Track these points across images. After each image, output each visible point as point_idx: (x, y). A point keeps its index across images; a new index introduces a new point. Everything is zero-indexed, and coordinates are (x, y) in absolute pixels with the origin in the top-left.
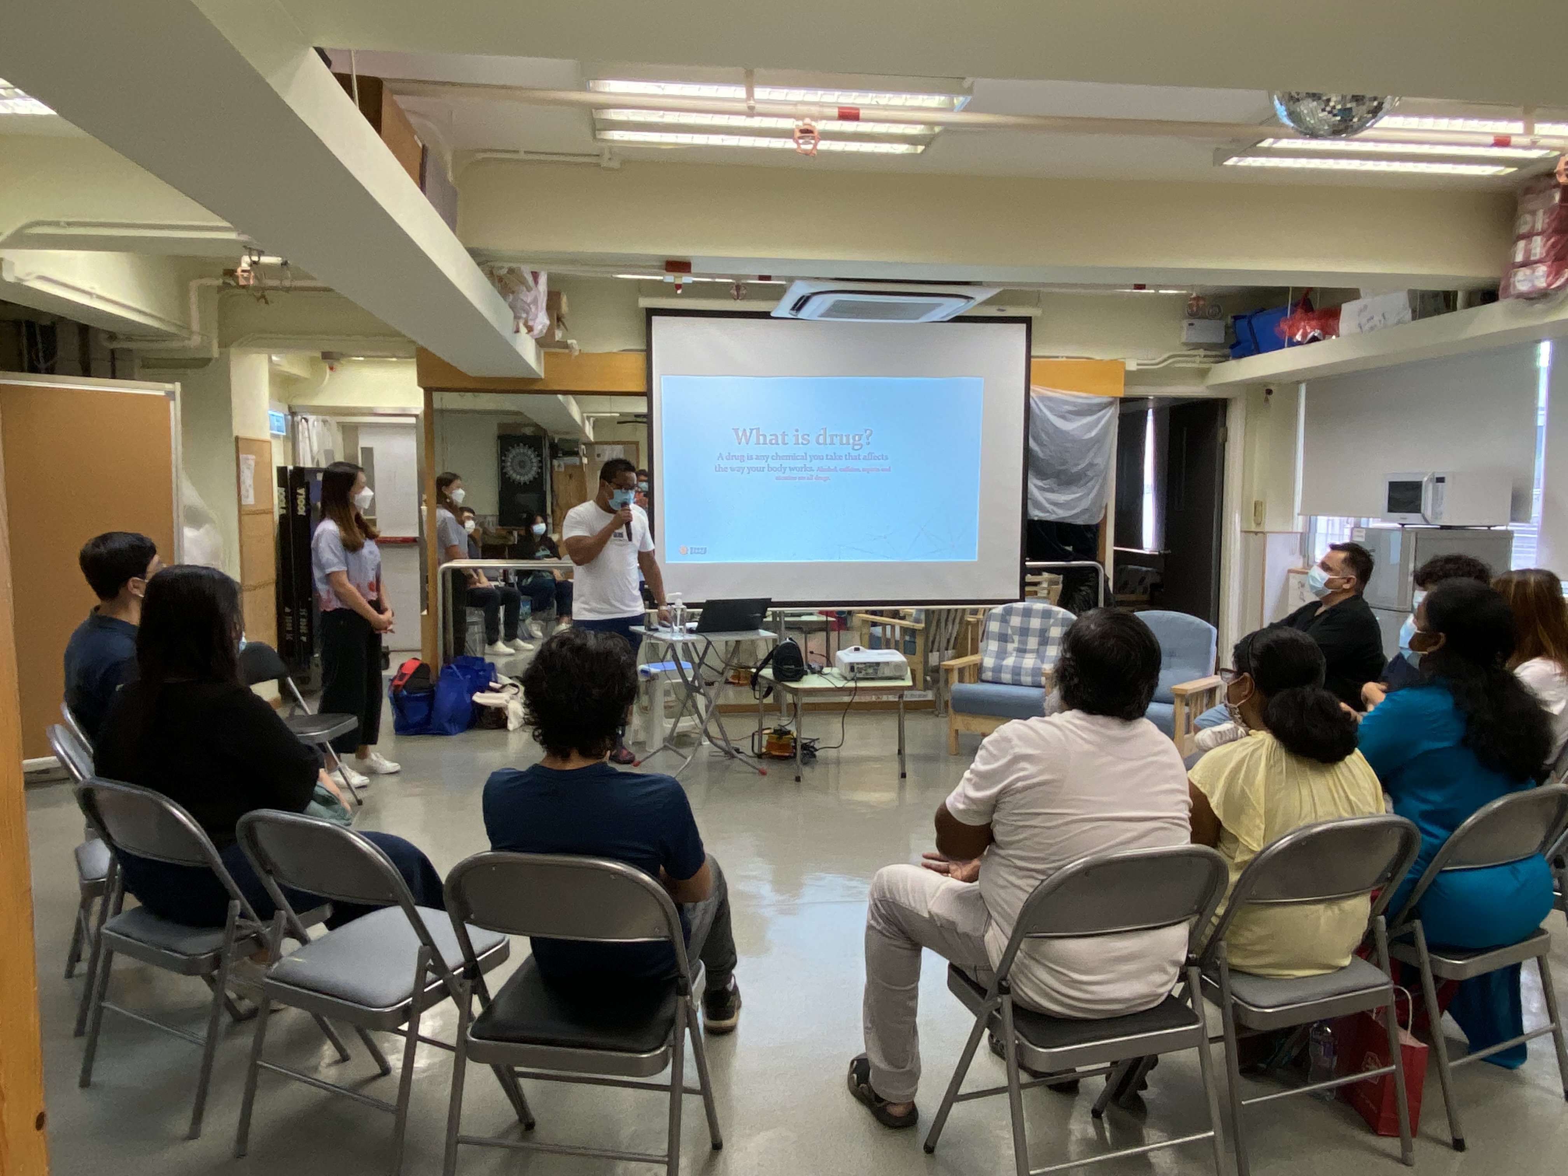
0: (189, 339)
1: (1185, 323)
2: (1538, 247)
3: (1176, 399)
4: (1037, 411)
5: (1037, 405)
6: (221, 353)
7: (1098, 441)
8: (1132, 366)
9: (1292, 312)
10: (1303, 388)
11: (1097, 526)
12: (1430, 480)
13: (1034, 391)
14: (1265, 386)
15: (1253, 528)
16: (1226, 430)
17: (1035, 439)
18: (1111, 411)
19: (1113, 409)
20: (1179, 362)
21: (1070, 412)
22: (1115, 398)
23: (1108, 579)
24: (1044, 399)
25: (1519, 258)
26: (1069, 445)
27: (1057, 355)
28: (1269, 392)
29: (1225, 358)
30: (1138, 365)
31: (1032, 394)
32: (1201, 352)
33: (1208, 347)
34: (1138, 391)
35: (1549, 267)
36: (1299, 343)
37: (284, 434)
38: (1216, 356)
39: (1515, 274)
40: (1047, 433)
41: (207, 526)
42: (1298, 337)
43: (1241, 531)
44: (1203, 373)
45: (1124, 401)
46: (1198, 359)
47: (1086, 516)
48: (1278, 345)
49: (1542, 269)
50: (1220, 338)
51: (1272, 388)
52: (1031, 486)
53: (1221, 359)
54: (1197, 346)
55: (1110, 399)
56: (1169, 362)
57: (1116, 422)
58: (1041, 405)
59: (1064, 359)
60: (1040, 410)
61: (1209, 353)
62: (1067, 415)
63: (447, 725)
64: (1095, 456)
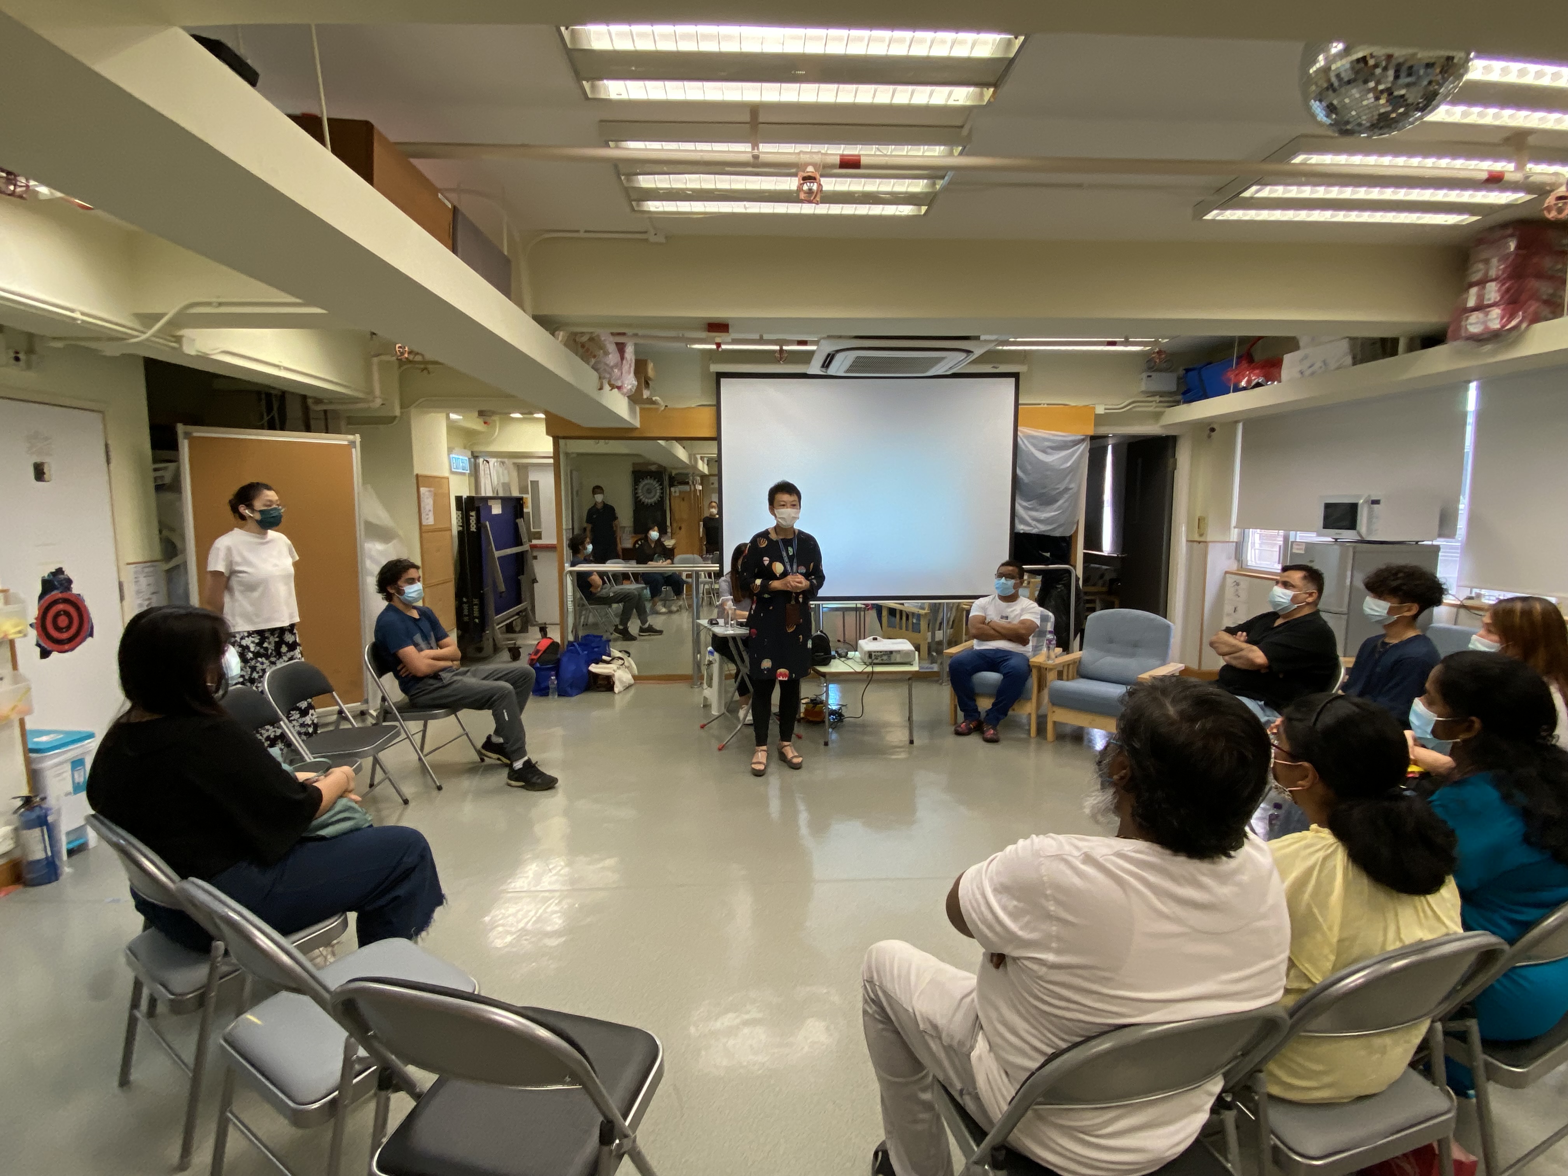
0: (373, 401)
1: (1144, 375)
2: (1493, 292)
3: (1134, 437)
4: (1023, 447)
5: (1023, 441)
6: (402, 413)
7: (1073, 470)
8: (1100, 410)
9: (1237, 364)
10: (1240, 427)
11: (1070, 537)
12: (1366, 502)
13: (1022, 432)
14: (1210, 425)
15: (1197, 538)
16: (1176, 460)
17: (1020, 468)
18: (1082, 448)
19: (1085, 444)
20: (1139, 406)
21: (1052, 448)
22: (1087, 436)
23: (1079, 579)
24: (1029, 437)
25: (1471, 303)
26: (1048, 473)
27: (1040, 402)
28: (1213, 430)
29: (1177, 403)
30: (1105, 409)
31: (1019, 433)
32: (1157, 398)
33: (1161, 394)
34: (1102, 431)
35: (1503, 310)
36: (1244, 389)
37: (468, 472)
38: (1168, 402)
39: (1467, 318)
40: (1030, 464)
41: (395, 541)
42: (1243, 384)
43: (1187, 541)
44: (1157, 416)
45: (1093, 438)
46: (1154, 404)
47: (1061, 530)
48: (1223, 390)
49: (1496, 312)
50: (1173, 387)
51: (1215, 426)
52: (1017, 506)
53: (1174, 404)
54: (1154, 394)
55: (1082, 437)
56: (1131, 406)
57: (1088, 455)
58: (1026, 442)
59: (1045, 406)
60: (1026, 446)
61: (1162, 399)
62: (1049, 451)
63: (569, 689)
64: (1070, 482)
